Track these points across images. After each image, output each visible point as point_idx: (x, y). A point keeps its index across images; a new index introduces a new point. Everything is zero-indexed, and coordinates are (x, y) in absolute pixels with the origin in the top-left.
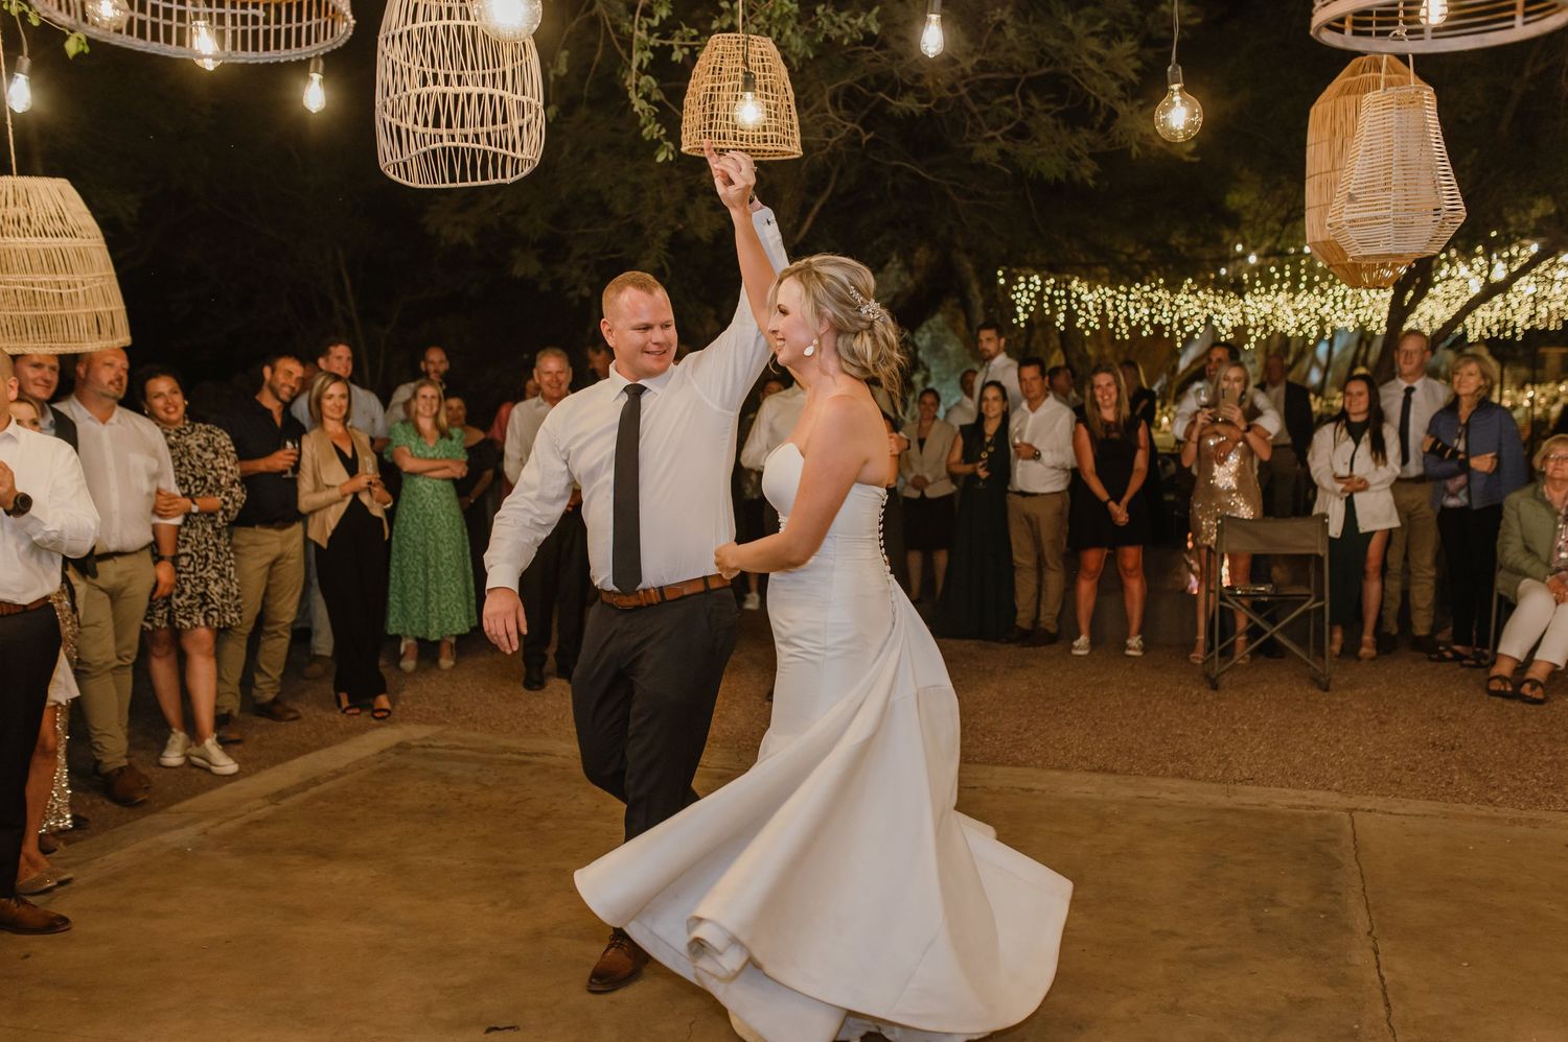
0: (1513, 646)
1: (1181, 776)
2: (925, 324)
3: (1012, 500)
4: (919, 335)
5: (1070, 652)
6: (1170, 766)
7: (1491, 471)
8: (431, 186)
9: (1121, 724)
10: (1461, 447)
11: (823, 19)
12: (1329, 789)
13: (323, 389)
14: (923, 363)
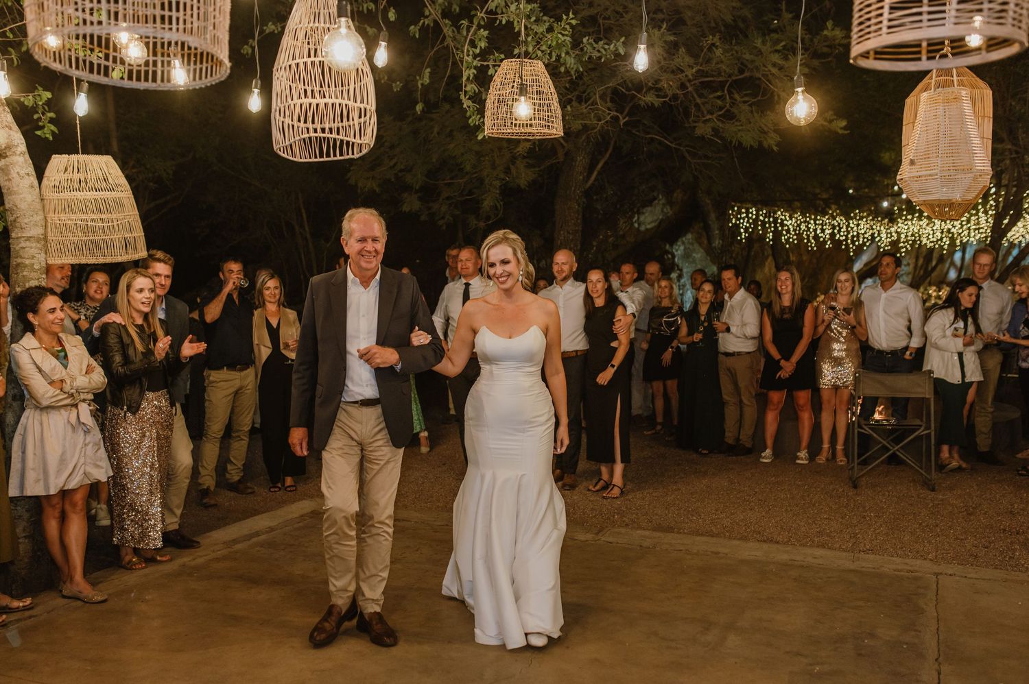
1: (823, 546)
2: (680, 240)
3: (721, 358)
4: (675, 247)
5: (759, 461)
6: (816, 540)
8: (308, 160)
9: (786, 510)
11: (587, 46)
12: (925, 559)
13: (264, 283)
14: (678, 266)
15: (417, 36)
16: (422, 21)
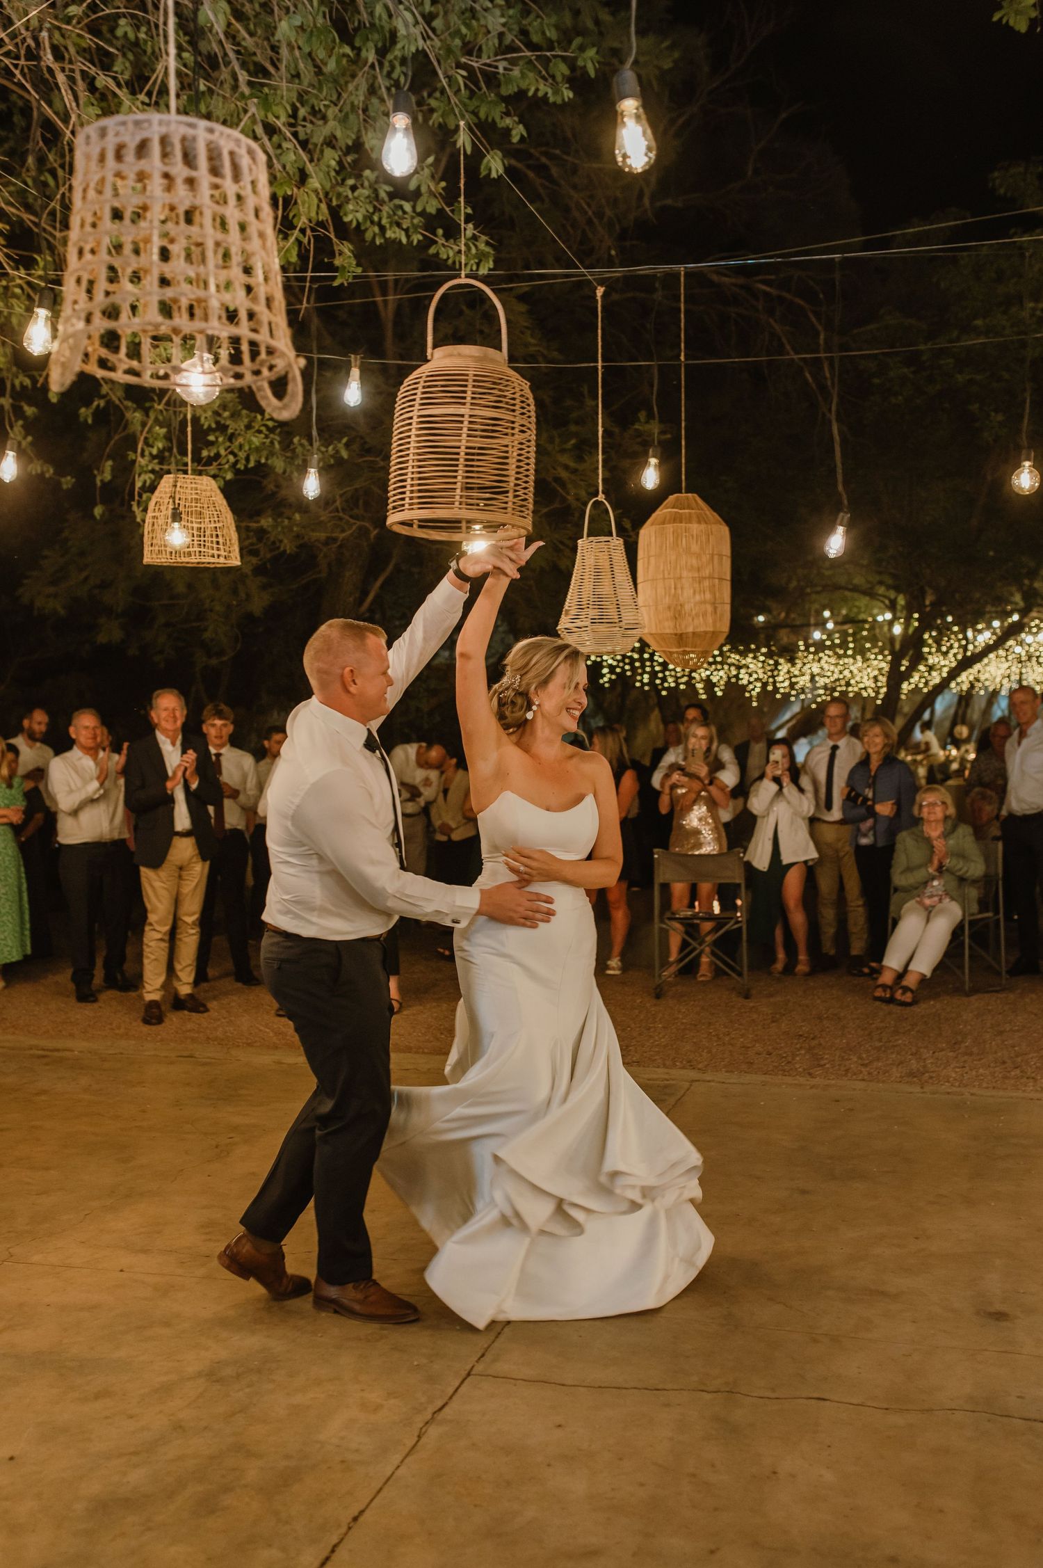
0: (893, 960)
7: (892, 815)
10: (870, 795)
11: (299, 447)
15: (90, 420)
16: (96, 403)
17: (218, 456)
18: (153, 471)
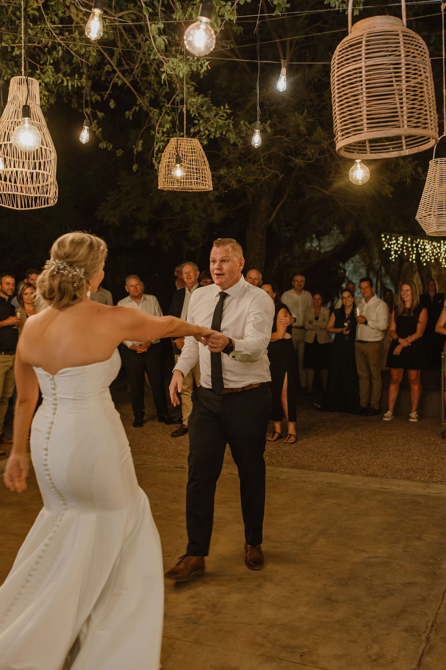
1: (408, 479)
2: (350, 259)
3: (357, 344)
4: (347, 265)
5: (382, 419)
6: (404, 474)
13: (23, 290)
14: (348, 279)
15: (131, 118)
16: (134, 108)
17: (199, 131)
18: (163, 141)
